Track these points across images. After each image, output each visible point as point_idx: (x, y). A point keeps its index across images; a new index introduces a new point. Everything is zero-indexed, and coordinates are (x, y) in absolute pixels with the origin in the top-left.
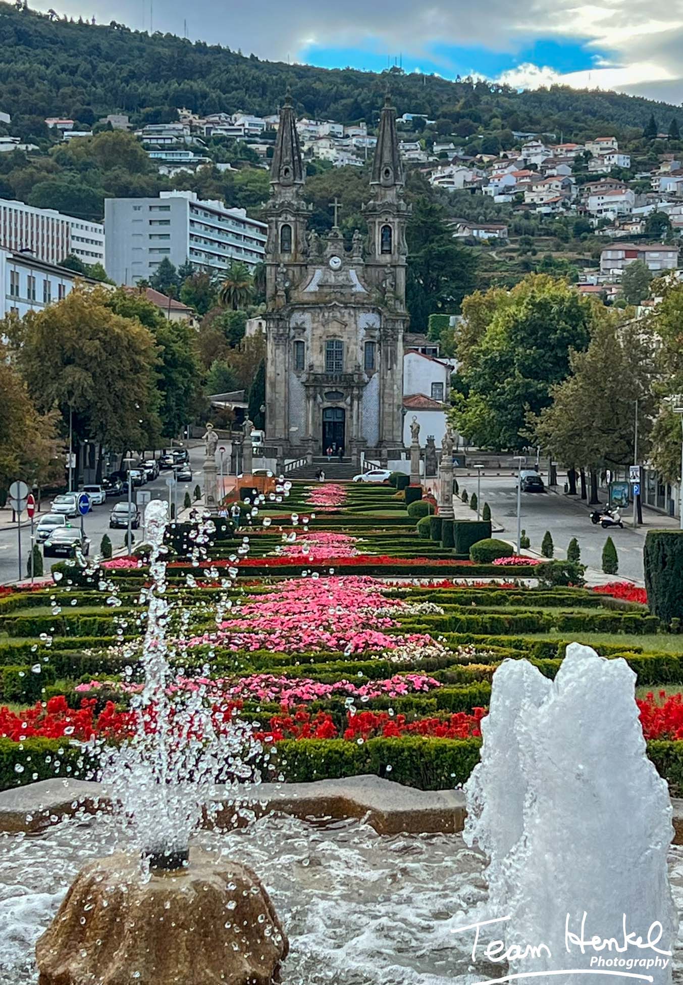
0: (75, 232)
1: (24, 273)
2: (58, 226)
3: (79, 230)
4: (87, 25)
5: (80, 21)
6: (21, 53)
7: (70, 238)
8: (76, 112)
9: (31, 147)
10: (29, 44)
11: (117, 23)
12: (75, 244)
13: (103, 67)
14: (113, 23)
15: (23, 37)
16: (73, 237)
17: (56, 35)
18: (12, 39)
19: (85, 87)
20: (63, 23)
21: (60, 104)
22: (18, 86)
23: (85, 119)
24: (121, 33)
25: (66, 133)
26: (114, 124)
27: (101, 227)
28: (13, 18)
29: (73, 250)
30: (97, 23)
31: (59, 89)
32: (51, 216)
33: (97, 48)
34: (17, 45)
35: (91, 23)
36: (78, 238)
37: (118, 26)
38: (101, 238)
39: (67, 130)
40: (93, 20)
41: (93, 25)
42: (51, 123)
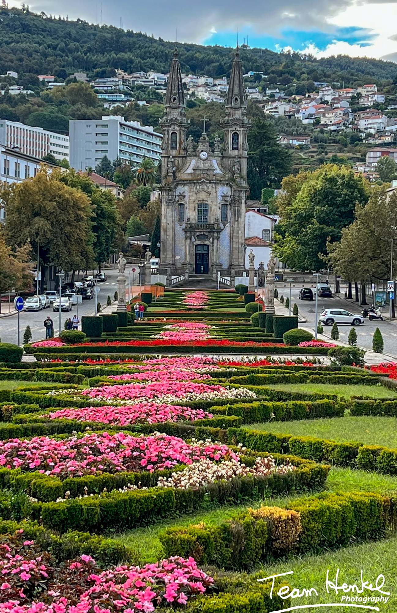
0: (52, 140)
1: (12, 160)
2: (42, 137)
3: (55, 140)
4: (63, 21)
5: (60, 18)
6: (25, 37)
7: (49, 144)
8: (56, 71)
9: (30, 92)
10: (29, 31)
11: (81, 19)
12: (52, 148)
13: (72, 45)
14: (79, 20)
15: (26, 28)
16: (51, 144)
17: (45, 27)
18: (20, 29)
19: (62, 57)
20: (50, 20)
21: (46, 67)
22: (23, 56)
23: (61, 76)
24: (84, 25)
25: (50, 84)
26: (78, 78)
27: (67, 137)
28: (21, 17)
29: (51, 151)
30: (69, 20)
31: (46, 58)
32: (38, 131)
33: (69, 34)
34: (22, 32)
35: (66, 20)
36: (54, 144)
37: (82, 21)
38: (67, 144)
39: (50, 82)
40: (67, 18)
41: (67, 21)
42: (41, 78)
